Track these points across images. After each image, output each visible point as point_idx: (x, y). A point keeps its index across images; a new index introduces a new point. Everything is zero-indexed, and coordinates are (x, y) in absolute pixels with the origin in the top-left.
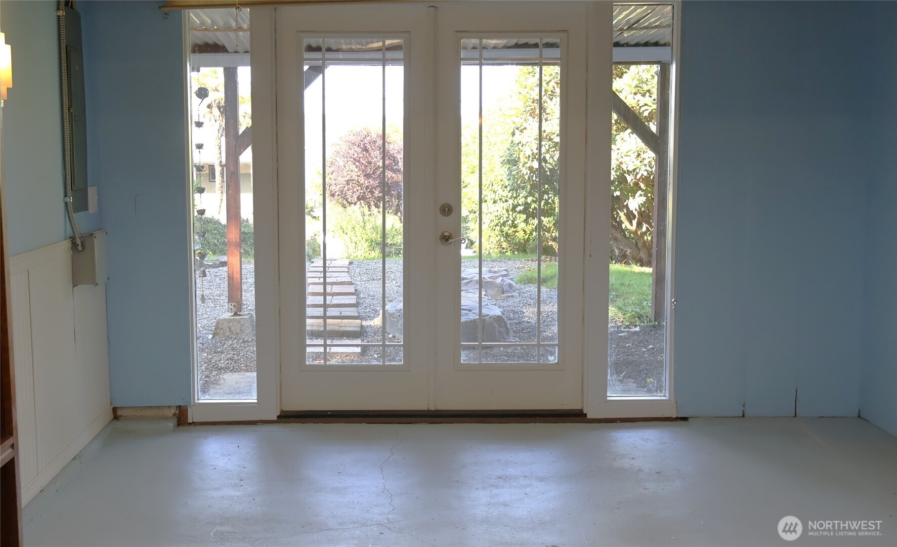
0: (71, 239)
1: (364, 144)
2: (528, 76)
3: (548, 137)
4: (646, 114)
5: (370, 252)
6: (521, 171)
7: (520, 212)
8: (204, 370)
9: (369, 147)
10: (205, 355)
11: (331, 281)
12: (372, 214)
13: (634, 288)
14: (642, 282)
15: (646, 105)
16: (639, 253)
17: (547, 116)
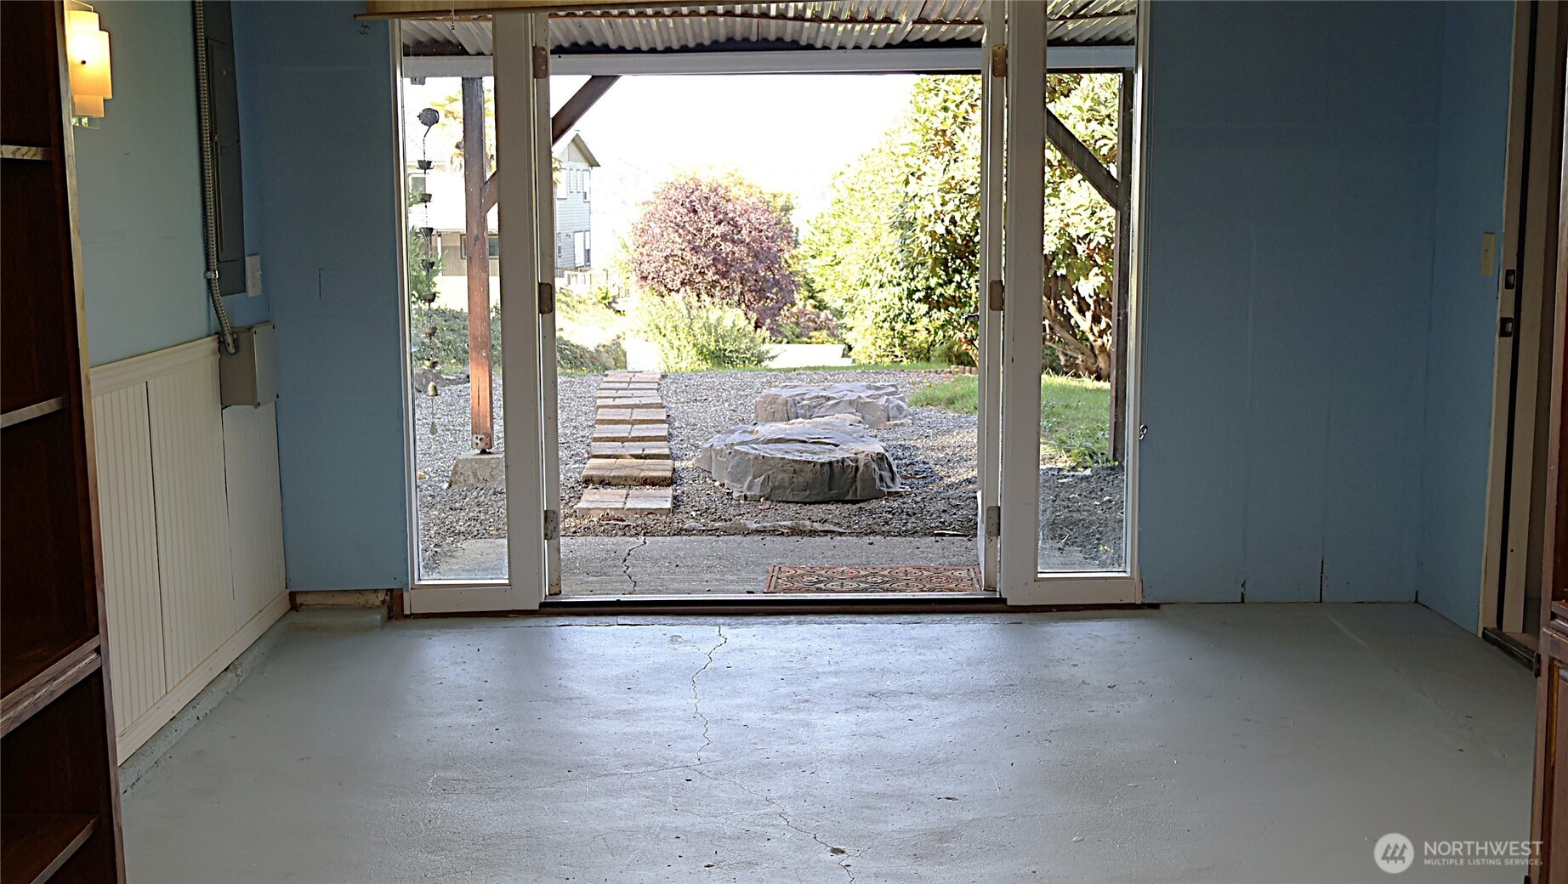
0: (216, 336)
1: (691, 201)
2: (929, 95)
3: (958, 187)
4: (1105, 151)
5: (700, 362)
6: (918, 238)
7: (919, 300)
8: (433, 536)
9: (699, 206)
10: (436, 513)
11: (632, 403)
12: (702, 307)
13: (1084, 412)
14: (1096, 402)
15: (1104, 137)
16: (1096, 362)
17: (957, 155)
